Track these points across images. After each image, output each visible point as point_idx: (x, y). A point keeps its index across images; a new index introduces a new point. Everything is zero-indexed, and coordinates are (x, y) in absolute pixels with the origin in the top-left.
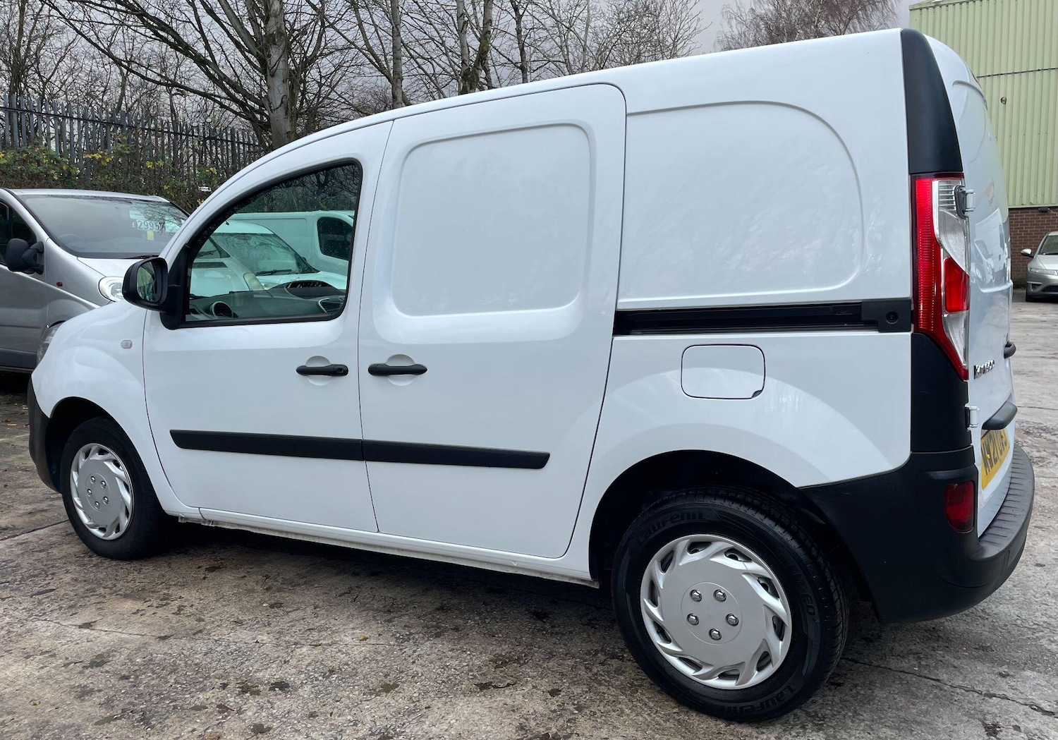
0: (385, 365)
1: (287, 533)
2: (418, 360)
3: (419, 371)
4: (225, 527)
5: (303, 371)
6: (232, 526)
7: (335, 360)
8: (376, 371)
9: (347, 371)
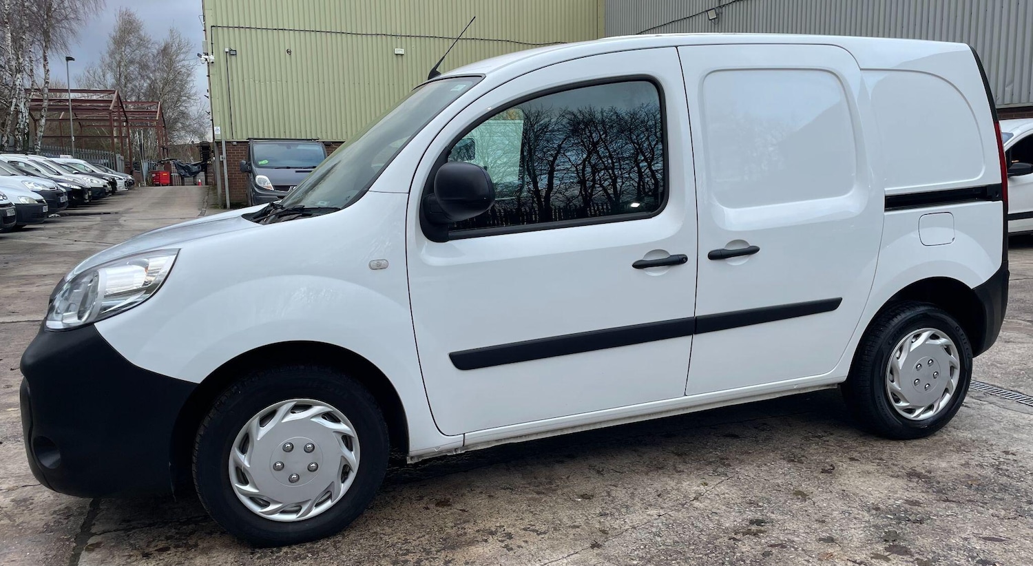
0: (723, 250)
1: (562, 429)
2: (752, 243)
3: (753, 251)
4: (479, 448)
5: (639, 265)
6: (489, 445)
7: (674, 251)
8: (714, 256)
9: (686, 259)
